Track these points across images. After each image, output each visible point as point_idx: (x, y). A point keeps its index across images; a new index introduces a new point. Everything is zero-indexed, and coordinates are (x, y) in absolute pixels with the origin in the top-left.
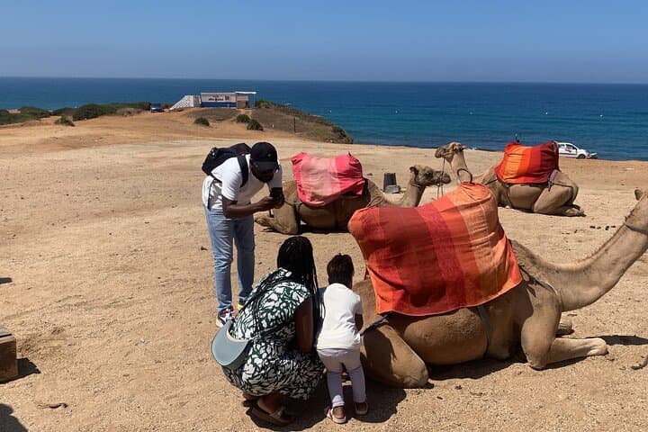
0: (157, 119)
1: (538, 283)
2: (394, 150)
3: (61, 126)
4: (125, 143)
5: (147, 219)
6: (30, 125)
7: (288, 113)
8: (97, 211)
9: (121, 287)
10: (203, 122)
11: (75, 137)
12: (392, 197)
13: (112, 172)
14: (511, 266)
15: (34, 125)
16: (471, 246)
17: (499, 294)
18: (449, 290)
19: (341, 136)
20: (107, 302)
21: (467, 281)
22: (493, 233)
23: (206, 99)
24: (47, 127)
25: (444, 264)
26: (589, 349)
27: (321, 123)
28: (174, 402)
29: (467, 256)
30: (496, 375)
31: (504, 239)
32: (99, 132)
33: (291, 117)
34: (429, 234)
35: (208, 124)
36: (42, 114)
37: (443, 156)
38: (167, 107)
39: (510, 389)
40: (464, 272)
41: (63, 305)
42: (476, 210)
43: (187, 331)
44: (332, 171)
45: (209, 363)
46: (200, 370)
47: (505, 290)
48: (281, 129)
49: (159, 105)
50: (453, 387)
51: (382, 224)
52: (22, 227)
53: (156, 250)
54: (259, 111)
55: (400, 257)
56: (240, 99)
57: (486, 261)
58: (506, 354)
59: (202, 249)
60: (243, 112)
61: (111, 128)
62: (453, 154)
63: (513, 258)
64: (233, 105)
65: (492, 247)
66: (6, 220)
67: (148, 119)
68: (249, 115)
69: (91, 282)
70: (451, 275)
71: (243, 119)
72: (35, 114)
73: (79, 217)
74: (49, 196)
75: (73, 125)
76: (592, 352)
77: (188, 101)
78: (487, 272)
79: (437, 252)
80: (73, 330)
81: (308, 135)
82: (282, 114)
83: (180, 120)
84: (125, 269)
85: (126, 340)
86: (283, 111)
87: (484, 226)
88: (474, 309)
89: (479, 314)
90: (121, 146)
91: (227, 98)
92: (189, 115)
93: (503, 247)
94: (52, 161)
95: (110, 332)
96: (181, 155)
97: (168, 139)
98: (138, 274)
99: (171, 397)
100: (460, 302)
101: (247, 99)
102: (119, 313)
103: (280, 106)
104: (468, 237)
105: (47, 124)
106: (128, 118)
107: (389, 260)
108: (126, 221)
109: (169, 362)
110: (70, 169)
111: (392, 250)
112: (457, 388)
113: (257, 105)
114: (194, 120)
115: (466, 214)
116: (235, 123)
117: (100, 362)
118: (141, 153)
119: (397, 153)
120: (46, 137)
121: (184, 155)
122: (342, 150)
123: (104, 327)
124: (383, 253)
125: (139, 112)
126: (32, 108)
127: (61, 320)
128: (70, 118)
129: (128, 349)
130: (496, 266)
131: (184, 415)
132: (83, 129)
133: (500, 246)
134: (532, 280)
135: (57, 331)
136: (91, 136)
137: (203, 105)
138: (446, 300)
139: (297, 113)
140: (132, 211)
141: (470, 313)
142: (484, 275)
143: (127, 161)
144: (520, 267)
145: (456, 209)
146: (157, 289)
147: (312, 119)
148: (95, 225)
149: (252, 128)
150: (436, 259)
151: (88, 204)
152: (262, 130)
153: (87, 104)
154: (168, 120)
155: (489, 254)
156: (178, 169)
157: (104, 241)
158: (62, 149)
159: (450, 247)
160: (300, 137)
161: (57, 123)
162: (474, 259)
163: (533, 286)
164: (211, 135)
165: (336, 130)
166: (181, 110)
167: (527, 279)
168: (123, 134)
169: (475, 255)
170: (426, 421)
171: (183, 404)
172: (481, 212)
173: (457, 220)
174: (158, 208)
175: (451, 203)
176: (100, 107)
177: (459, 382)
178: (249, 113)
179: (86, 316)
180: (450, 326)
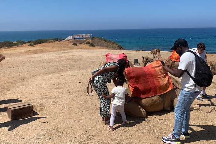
0: (60, 44)
1: (178, 88)
2: (138, 52)
3: (30, 47)
4: (51, 52)
5: (62, 74)
6: (20, 47)
7: (103, 41)
8: (47, 72)
9: (58, 93)
10: (75, 44)
11: (35, 50)
12: (137, 66)
13: (48, 61)
14: (170, 83)
15: (22, 46)
16: (158, 78)
17: (167, 91)
18: (152, 90)
19: (120, 48)
20: (54, 97)
21: (157, 88)
22: (165, 74)
23: (76, 37)
24: (26, 47)
25: (150, 83)
26: (194, 108)
27: (114, 44)
28: (76, 121)
29: (157, 81)
30: (166, 115)
31: (168, 76)
32: (43, 48)
33: (104, 42)
34: (146, 74)
35: (77, 45)
36: (24, 43)
37: (153, 53)
38: (63, 40)
39: (170, 118)
40: (156, 85)
41: (42, 98)
42: (160, 68)
43: (78, 104)
44: (118, 59)
45: (85, 112)
46: (83, 114)
47: (168, 90)
48: (100, 46)
49: (61, 39)
50: (154, 118)
51: (133, 72)
52: (25, 77)
53: (66, 83)
54: (93, 40)
55: (138, 81)
56: (87, 36)
57: (163, 82)
58: (169, 109)
59: (80, 82)
60: (88, 40)
61: (46, 47)
62: (157, 52)
63: (171, 81)
64: (85, 38)
65: (165, 78)
66: (20, 75)
67: (58, 44)
68: (90, 42)
69: (49, 92)
70: (153, 86)
71: (88, 43)
72: (21, 43)
73: (41, 74)
74: (31, 68)
75: (34, 46)
76: (195, 108)
77: (70, 38)
78: (163, 85)
79: (148, 79)
80: (46, 104)
81: (109, 48)
82: (101, 41)
83: (68, 44)
84: (58, 88)
85: (61, 107)
86: (101, 40)
87: (162, 72)
88: (159, 96)
89: (161, 97)
90: (50, 53)
91: (83, 36)
92: (70, 42)
93: (168, 78)
94: (29, 58)
95: (56, 104)
96: (69, 55)
97: (65, 50)
98: (62, 90)
99: (75, 120)
100: (155, 94)
101: (89, 36)
102: (58, 100)
103: (100, 38)
104: (157, 75)
105: (25, 46)
106: (51, 43)
107: (135, 82)
108: (56, 75)
109: (74, 112)
110: (35, 60)
111: (136, 79)
112: (155, 118)
113: (93, 38)
114: (72, 44)
115: (157, 69)
116: (85, 44)
117: (55, 112)
118: (56, 55)
119: (139, 53)
120: (26, 50)
121: (70, 55)
122: (121, 52)
123: (54, 103)
124: (133, 80)
125: (54, 42)
126: (20, 41)
127: (42, 101)
128: (33, 44)
129: (62, 109)
130: (166, 84)
131: (79, 124)
132: (37, 47)
133: (167, 78)
134: (177, 88)
135: (41, 104)
136: (40, 49)
137: (75, 39)
138: (151, 93)
139: (105, 40)
140: (57, 72)
141: (158, 97)
142: (162, 86)
143: (53, 57)
144: (173, 84)
145: (154, 68)
146: (68, 93)
147: (110, 42)
148: (47, 76)
149: (91, 46)
150: (148, 82)
151: (43, 71)
152: (94, 46)
153: (38, 39)
154: (64, 44)
155: (164, 80)
156: (69, 60)
157: (50, 81)
158: (32, 54)
159: (152, 78)
160: (107, 48)
161: (29, 46)
162: (159, 81)
163: (177, 89)
164: (78, 48)
165: (118, 46)
166: (68, 40)
167: (175, 87)
168: (50, 49)
169: (160, 80)
170: (146, 126)
171: (79, 122)
172: (161, 68)
173: (154, 70)
174: (65, 71)
175: (153, 66)
176: (42, 40)
177: (155, 116)
178: (90, 41)
179: (49, 101)
180: (153, 100)
